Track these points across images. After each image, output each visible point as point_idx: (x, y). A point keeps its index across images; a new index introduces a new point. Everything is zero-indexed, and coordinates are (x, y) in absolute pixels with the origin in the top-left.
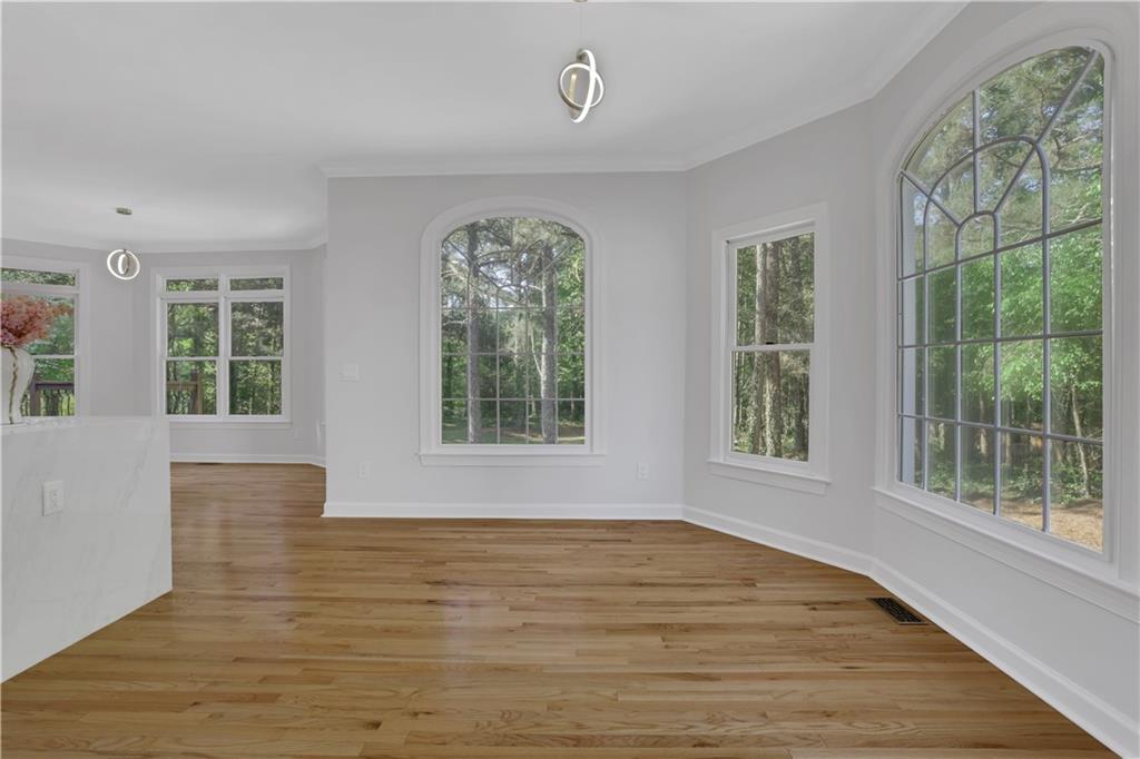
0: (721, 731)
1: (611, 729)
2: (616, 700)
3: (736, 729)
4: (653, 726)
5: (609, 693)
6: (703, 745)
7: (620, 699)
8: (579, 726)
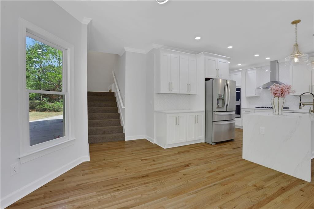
0: (112, 194)
1: (139, 188)
2: (141, 195)
3: (109, 195)
4: (130, 191)
5: (144, 196)
6: (117, 190)
7: (140, 195)
8: (146, 186)
